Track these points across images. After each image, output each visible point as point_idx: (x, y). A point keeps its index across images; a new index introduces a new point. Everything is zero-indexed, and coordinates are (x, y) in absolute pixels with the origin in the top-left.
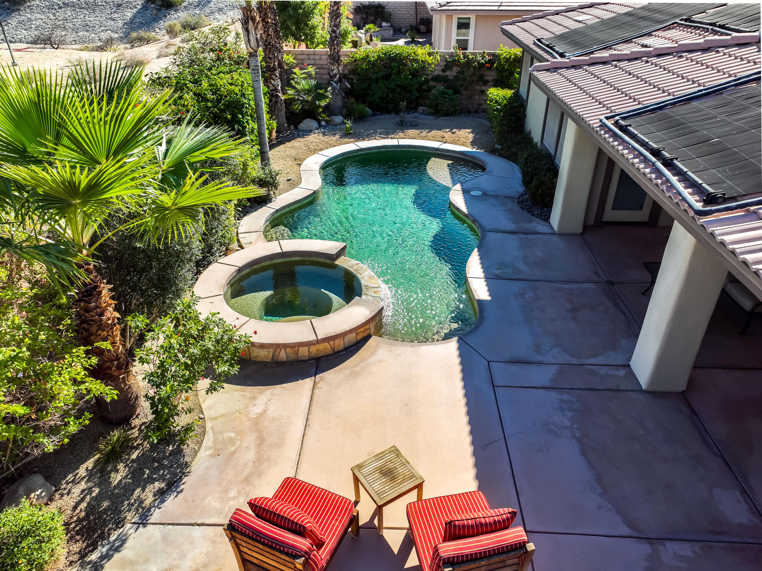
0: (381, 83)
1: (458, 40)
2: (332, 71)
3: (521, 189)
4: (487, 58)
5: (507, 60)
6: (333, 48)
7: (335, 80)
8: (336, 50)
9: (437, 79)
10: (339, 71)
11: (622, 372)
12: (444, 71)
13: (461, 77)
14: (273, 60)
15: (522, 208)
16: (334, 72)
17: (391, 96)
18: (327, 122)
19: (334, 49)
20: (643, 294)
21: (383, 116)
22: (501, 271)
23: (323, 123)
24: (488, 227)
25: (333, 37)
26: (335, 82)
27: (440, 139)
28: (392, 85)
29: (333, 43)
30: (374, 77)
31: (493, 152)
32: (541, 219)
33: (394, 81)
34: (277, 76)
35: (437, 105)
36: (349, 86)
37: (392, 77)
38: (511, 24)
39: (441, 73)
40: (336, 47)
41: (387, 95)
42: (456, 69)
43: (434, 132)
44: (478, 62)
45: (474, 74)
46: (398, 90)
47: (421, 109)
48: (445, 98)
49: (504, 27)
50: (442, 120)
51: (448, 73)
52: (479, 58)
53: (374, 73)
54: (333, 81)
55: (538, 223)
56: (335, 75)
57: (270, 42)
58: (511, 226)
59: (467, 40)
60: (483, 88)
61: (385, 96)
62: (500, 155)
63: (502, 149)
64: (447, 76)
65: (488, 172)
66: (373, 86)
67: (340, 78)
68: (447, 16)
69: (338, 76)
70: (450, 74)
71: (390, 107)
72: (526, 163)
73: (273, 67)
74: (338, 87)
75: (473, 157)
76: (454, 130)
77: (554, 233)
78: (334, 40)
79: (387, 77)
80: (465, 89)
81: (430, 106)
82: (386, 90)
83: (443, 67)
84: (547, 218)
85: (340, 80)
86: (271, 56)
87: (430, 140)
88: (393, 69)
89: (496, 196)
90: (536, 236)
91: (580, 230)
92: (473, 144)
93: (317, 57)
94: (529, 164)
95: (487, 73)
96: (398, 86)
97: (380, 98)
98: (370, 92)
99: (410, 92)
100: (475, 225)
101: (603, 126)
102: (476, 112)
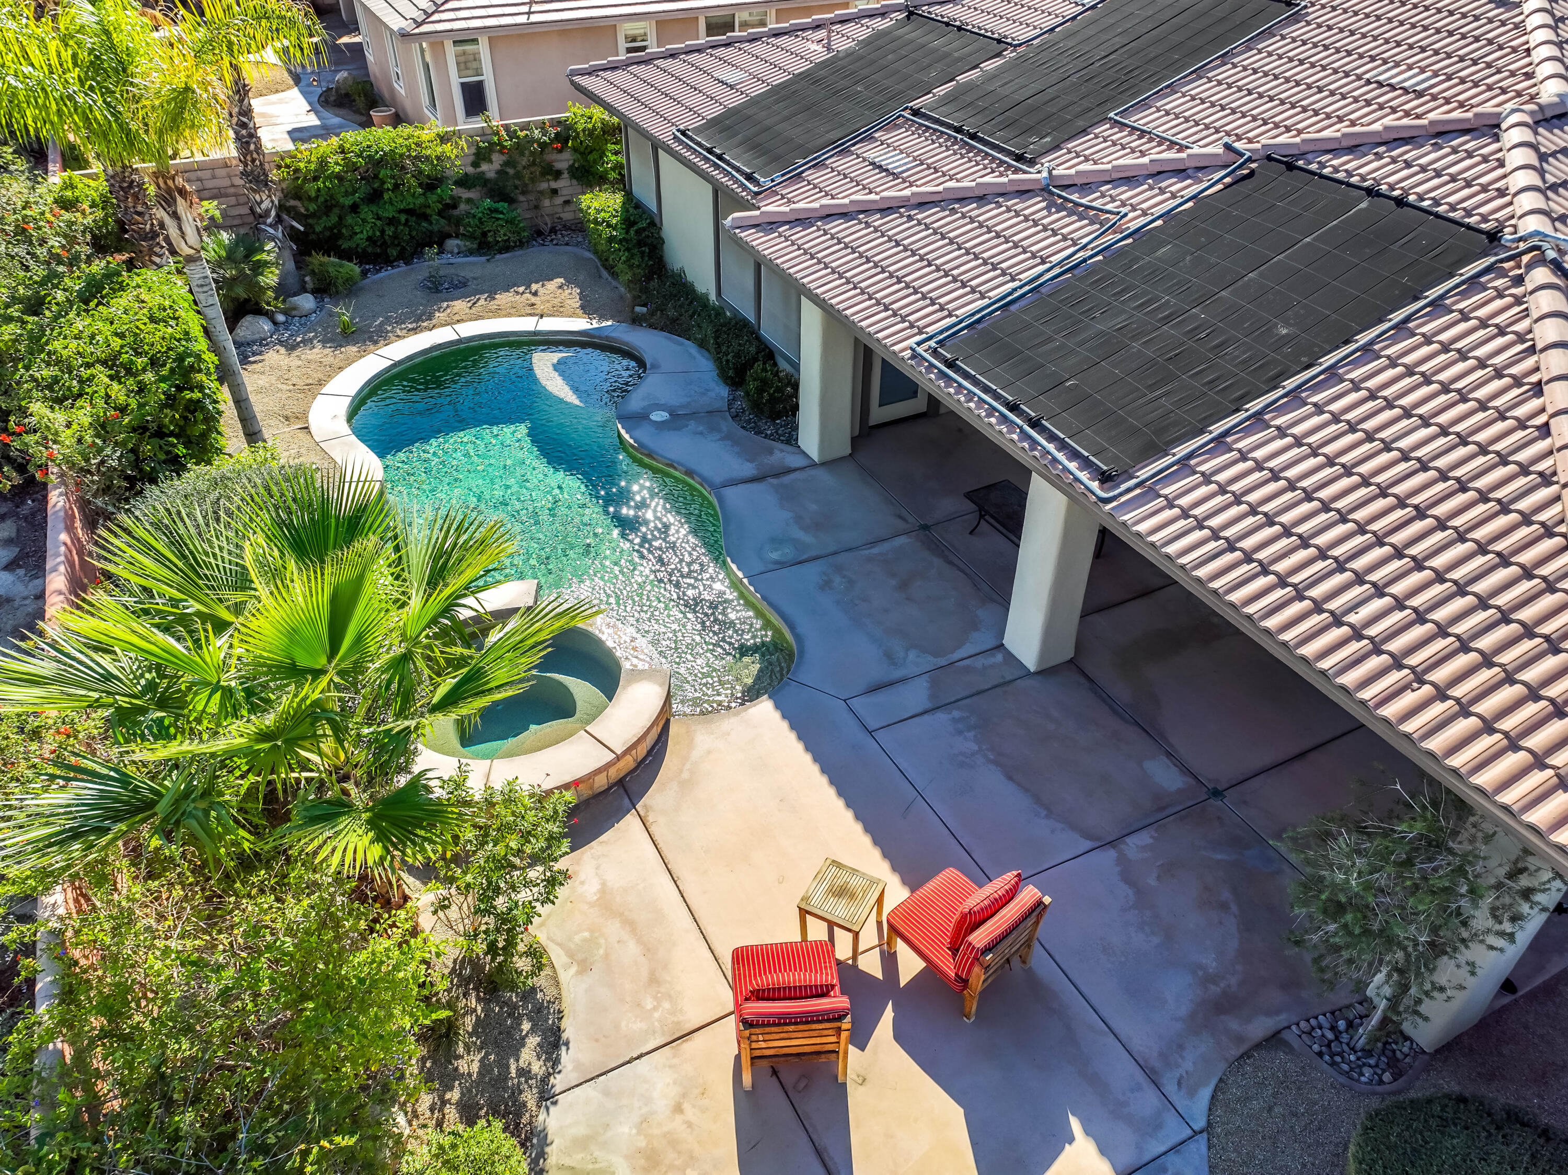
0: (367, 212)
2: (259, 204)
3: (724, 391)
4: (552, 131)
5: (589, 131)
6: (249, 158)
7: (269, 221)
8: (257, 162)
9: (464, 182)
10: (272, 202)
11: (999, 657)
12: (475, 164)
13: (511, 171)
14: (147, 217)
15: (744, 428)
16: (263, 206)
17: (389, 231)
18: (285, 312)
19: (253, 161)
20: (971, 533)
21: (383, 274)
22: (780, 552)
23: (281, 318)
24: (718, 479)
25: (243, 137)
26: (270, 226)
27: (528, 310)
28: (389, 212)
29: (248, 149)
30: (348, 201)
31: (636, 321)
32: (781, 441)
33: (391, 203)
34: (162, 247)
35: (484, 234)
36: (302, 228)
37: (386, 196)
38: (589, 74)
39: (470, 170)
40: (255, 155)
41: (383, 232)
42: (498, 160)
44: (538, 141)
45: (534, 164)
46: (403, 218)
47: (451, 244)
48: (498, 219)
49: (577, 79)
50: (502, 264)
51: (484, 167)
52: (537, 133)
53: (346, 194)
54: (265, 223)
55: (782, 451)
56: (267, 213)
57: (132, 181)
58: (747, 468)
59: (481, 86)
61: (378, 234)
62: (651, 326)
63: (652, 314)
64: (483, 173)
65: (654, 366)
66: (349, 220)
67: (278, 216)
69: (273, 213)
70: (489, 169)
71: (393, 252)
73: (151, 229)
74: (280, 235)
77: (813, 465)
78: (248, 143)
79: (375, 196)
80: (523, 193)
81: (472, 237)
82: (379, 223)
83: (472, 158)
84: (790, 437)
85: (279, 220)
86: (139, 208)
87: (509, 315)
88: (383, 183)
89: (693, 415)
90: (793, 476)
91: (849, 451)
93: (206, 174)
94: (724, 349)
95: (557, 158)
96: (401, 211)
97: (369, 239)
98: (344, 231)
99: (425, 217)
100: (693, 478)
101: (917, 357)
102: (553, 230)
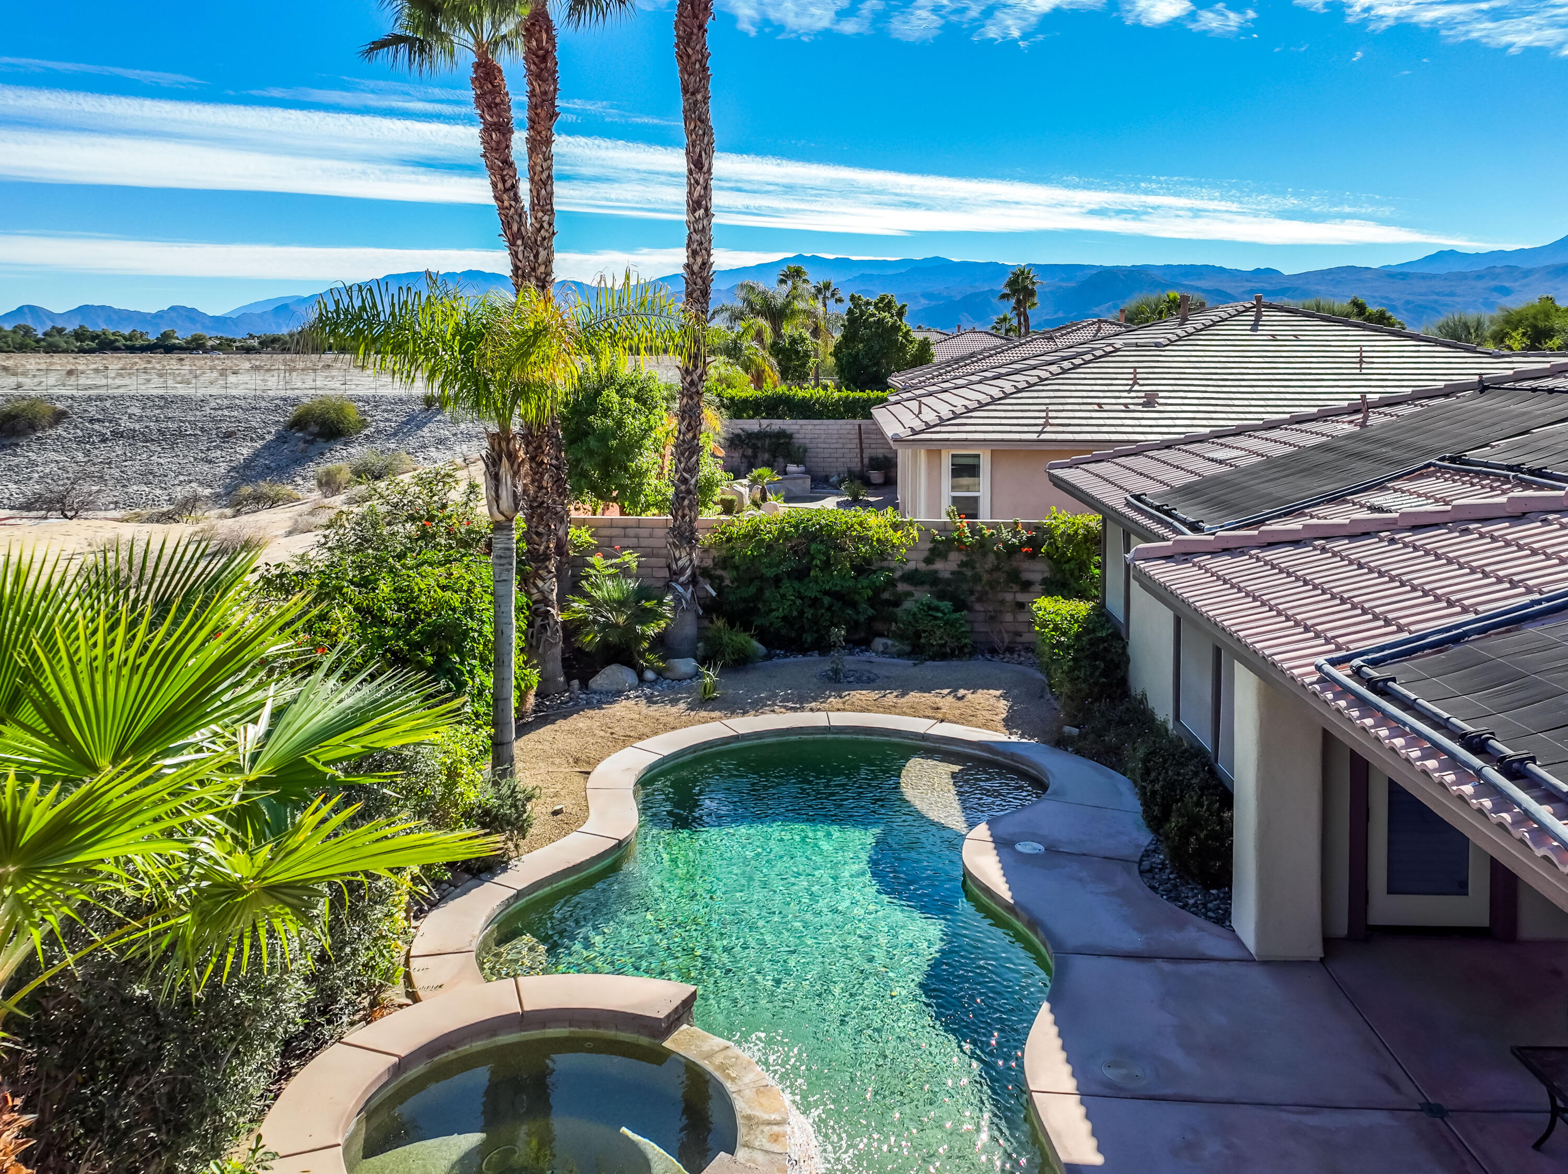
0: (787, 587)
1: (954, 498)
2: (677, 560)
3: (1145, 838)
4: (1025, 535)
5: (1070, 538)
6: (680, 513)
7: (682, 579)
8: (687, 518)
9: (912, 578)
10: (691, 560)
12: (928, 561)
13: (969, 573)
14: (545, 538)
15: (1153, 888)
16: (680, 563)
17: (809, 613)
18: (659, 673)
19: (684, 516)
20: (1537, 1146)
21: (792, 659)
22: (1123, 1071)
23: (650, 675)
24: (1072, 941)
25: (681, 492)
26: (682, 584)
27: (929, 712)
28: (812, 591)
29: (681, 504)
30: (770, 573)
31: (1060, 743)
32: (1208, 918)
33: (817, 583)
34: (550, 572)
35: (918, 635)
36: (714, 594)
37: (812, 573)
38: (1070, 467)
39: (922, 566)
40: (687, 511)
41: (801, 613)
42: (955, 558)
43: (914, 697)
44: (1005, 542)
45: (996, 568)
46: (827, 600)
47: (879, 643)
48: (936, 618)
49: (1058, 472)
50: (931, 669)
51: (939, 565)
52: (1005, 534)
53: (770, 566)
54: (676, 581)
55: (1200, 929)
56: (683, 570)
57: (543, 502)
58: (1132, 940)
59: (975, 500)
60: (1021, 597)
61: (795, 613)
62: (1078, 752)
63: (1082, 736)
64: (936, 572)
65: (1055, 793)
66: (767, 594)
67: (693, 575)
68: (929, 452)
69: (688, 572)
70: (945, 567)
71: (808, 638)
72: (1147, 771)
73: (544, 552)
74: (689, 596)
75: (1012, 756)
76: (961, 692)
77: (1248, 960)
78: (683, 499)
79: (800, 574)
80: (979, 600)
81: (900, 636)
82: (799, 602)
83: (926, 553)
84: (1223, 918)
85: (693, 580)
86: (541, 529)
87: (905, 714)
88: (813, 558)
89: (1082, 856)
90: (1203, 967)
91: (1317, 952)
92: (1010, 723)
93: (644, 532)
94: (1153, 775)
95: (1027, 565)
96: (826, 593)
97: (784, 618)
98: (760, 606)
99: (854, 605)
100: (1036, 934)
101: (1327, 680)
102: (1010, 650)
